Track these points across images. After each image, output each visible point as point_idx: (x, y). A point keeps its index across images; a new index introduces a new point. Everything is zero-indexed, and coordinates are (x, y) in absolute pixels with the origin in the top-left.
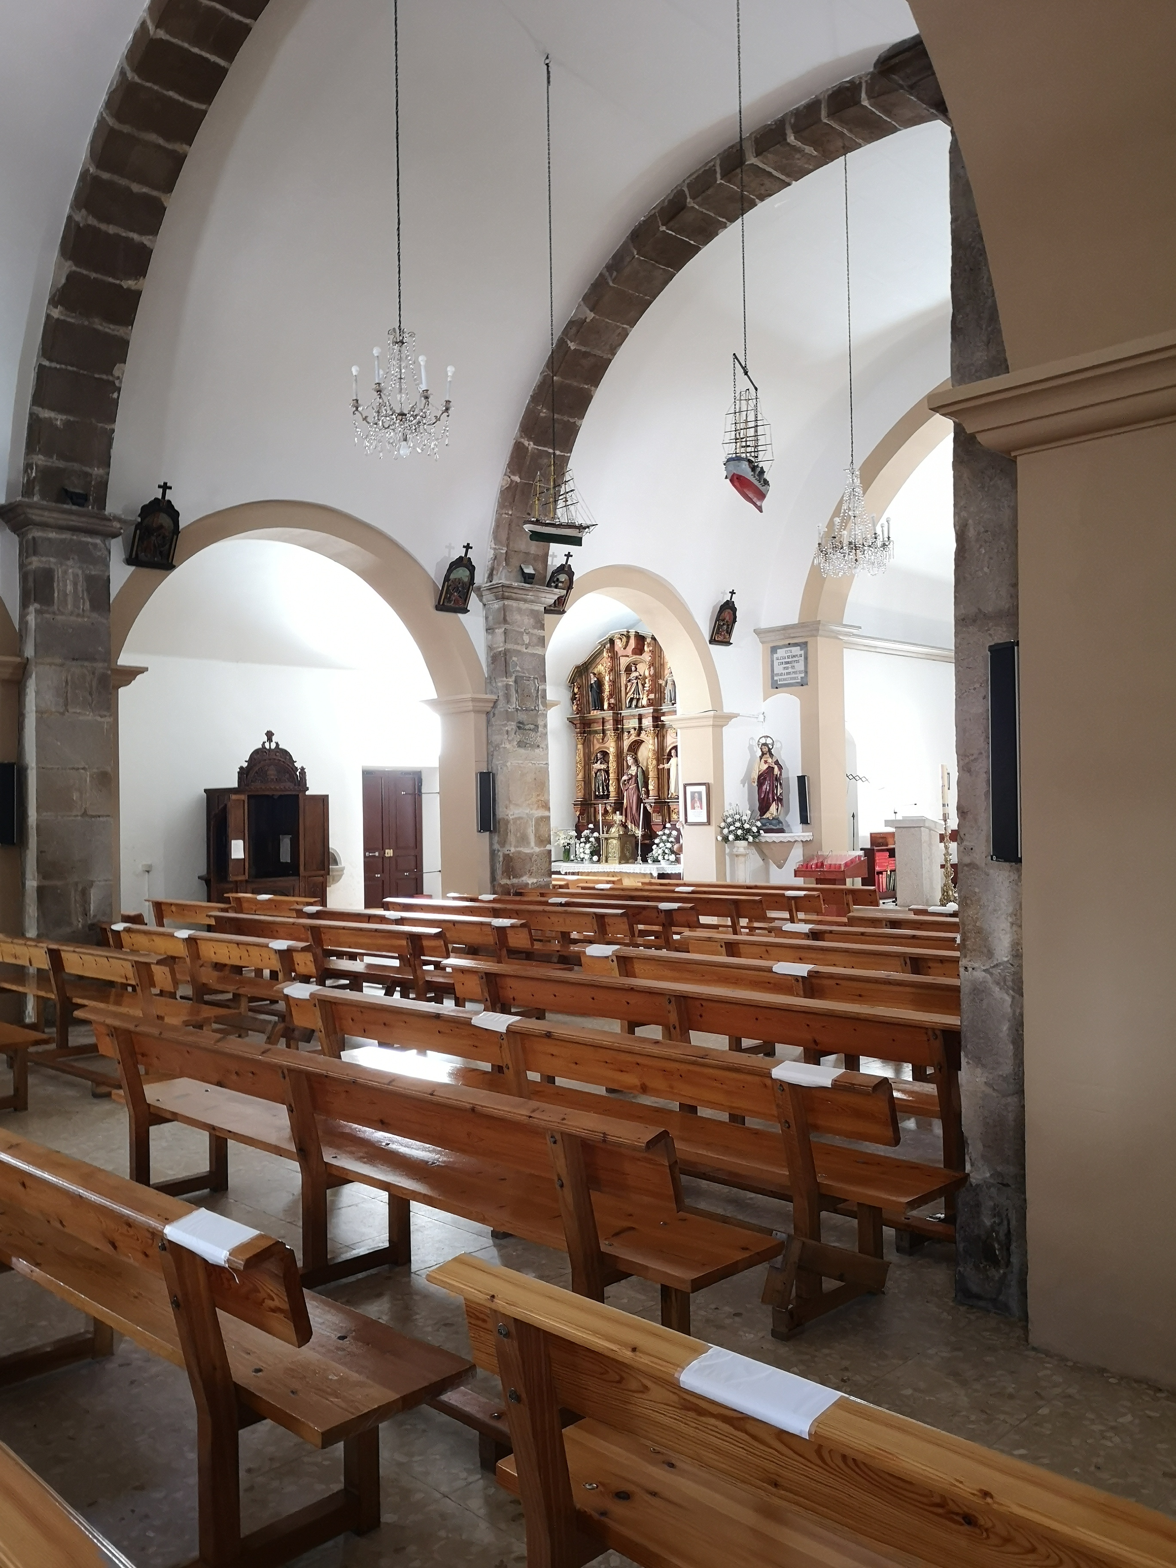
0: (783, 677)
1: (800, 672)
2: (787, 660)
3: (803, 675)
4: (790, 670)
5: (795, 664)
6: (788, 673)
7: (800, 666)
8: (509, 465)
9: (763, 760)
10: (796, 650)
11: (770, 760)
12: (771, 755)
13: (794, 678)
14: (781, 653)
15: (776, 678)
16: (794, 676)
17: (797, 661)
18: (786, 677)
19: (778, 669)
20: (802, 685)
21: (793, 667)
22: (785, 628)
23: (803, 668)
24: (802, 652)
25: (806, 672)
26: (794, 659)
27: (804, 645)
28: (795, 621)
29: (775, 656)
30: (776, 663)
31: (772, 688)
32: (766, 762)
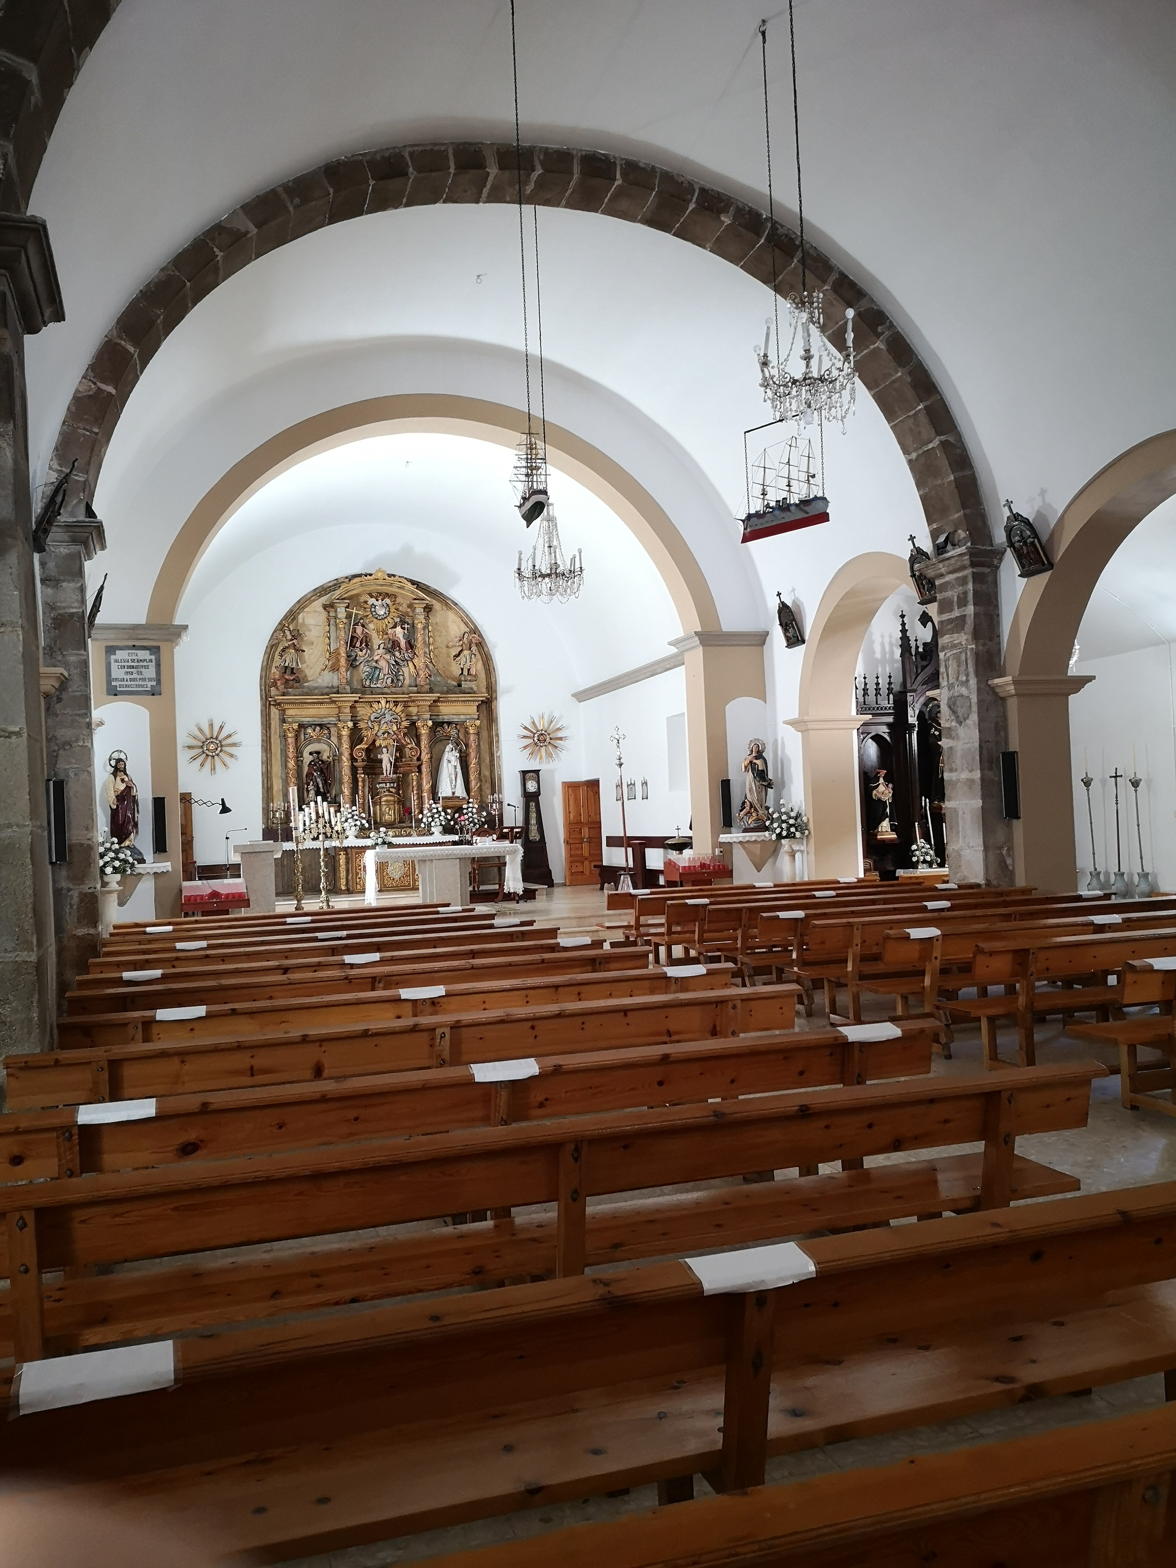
0: (125, 683)
1: (150, 680)
2: (130, 664)
3: (154, 683)
4: (135, 676)
5: (143, 670)
6: (131, 680)
7: (151, 673)
8: (92, 367)
9: (118, 778)
10: (144, 654)
11: (126, 779)
12: (126, 774)
13: (142, 686)
14: (121, 655)
15: (114, 683)
16: (141, 683)
17: (147, 667)
18: (129, 683)
19: (117, 673)
20: (153, 695)
21: (138, 673)
22: (135, 627)
23: (154, 676)
24: (153, 657)
25: (159, 681)
26: (141, 664)
27: (155, 650)
28: (143, 621)
29: (113, 657)
30: (114, 666)
31: (109, 693)
32: (123, 781)
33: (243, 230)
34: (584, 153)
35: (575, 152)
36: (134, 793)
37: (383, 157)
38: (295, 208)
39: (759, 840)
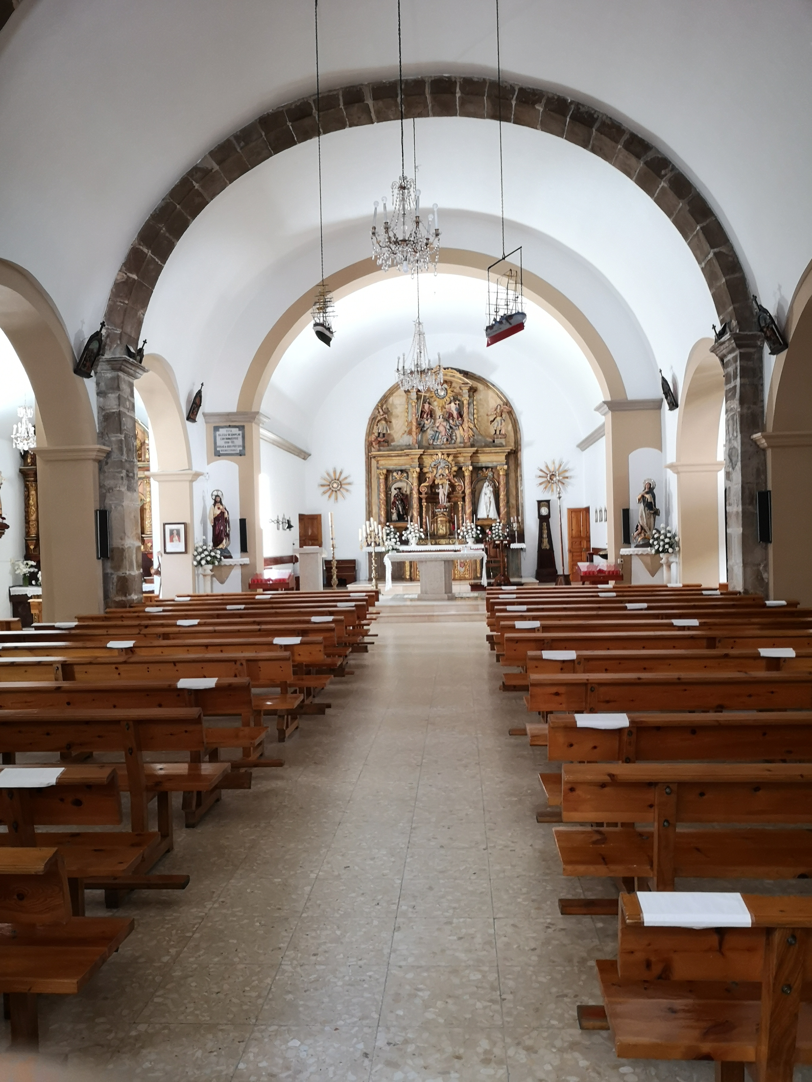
0: (224, 449)
1: (239, 446)
2: (228, 437)
3: (241, 448)
4: (230, 444)
5: (235, 440)
6: (228, 447)
7: (239, 442)
8: (125, 264)
9: (216, 507)
10: (235, 431)
11: (221, 507)
12: (222, 504)
13: (234, 450)
14: (222, 431)
15: (218, 449)
16: (233, 448)
17: (237, 438)
18: (227, 448)
19: (220, 442)
20: (241, 455)
21: (232, 442)
22: (229, 414)
23: (241, 443)
24: (241, 432)
25: (244, 447)
26: (234, 436)
27: (242, 428)
28: (234, 409)
29: (218, 433)
30: (218, 439)
31: (215, 455)
32: (219, 508)
33: (210, 168)
34: (433, 79)
35: (426, 79)
36: (226, 515)
37: (296, 106)
38: (241, 149)
39: (645, 553)
